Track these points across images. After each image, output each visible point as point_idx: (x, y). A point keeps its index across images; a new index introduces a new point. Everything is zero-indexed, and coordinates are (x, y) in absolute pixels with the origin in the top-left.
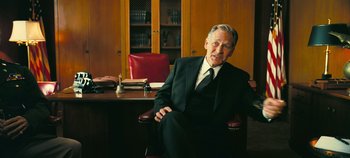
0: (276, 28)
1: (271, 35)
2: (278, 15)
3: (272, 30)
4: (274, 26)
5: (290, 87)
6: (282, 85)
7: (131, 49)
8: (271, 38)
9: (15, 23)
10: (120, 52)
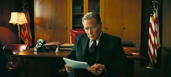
0: (154, 15)
1: (151, 19)
2: (156, 8)
3: (152, 16)
4: (153, 14)
5: (163, 50)
6: (158, 47)
7: (73, 27)
8: (151, 21)
9: (12, 13)
10: (67, 28)
